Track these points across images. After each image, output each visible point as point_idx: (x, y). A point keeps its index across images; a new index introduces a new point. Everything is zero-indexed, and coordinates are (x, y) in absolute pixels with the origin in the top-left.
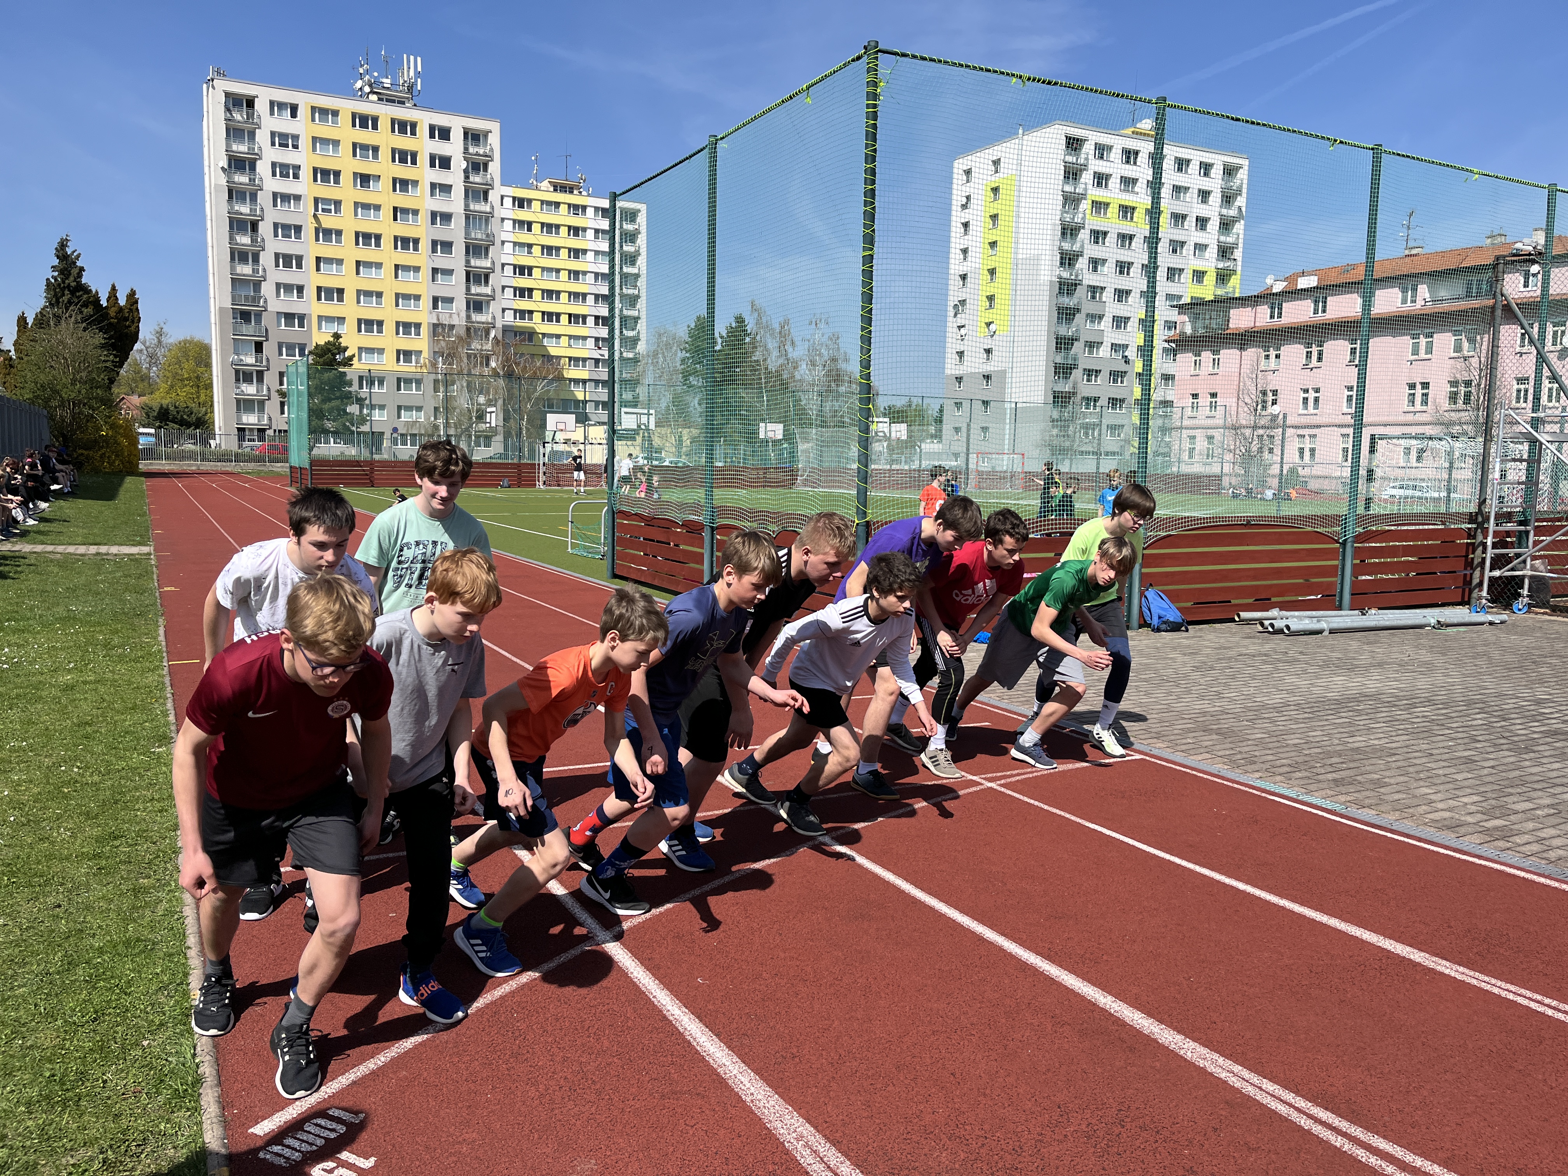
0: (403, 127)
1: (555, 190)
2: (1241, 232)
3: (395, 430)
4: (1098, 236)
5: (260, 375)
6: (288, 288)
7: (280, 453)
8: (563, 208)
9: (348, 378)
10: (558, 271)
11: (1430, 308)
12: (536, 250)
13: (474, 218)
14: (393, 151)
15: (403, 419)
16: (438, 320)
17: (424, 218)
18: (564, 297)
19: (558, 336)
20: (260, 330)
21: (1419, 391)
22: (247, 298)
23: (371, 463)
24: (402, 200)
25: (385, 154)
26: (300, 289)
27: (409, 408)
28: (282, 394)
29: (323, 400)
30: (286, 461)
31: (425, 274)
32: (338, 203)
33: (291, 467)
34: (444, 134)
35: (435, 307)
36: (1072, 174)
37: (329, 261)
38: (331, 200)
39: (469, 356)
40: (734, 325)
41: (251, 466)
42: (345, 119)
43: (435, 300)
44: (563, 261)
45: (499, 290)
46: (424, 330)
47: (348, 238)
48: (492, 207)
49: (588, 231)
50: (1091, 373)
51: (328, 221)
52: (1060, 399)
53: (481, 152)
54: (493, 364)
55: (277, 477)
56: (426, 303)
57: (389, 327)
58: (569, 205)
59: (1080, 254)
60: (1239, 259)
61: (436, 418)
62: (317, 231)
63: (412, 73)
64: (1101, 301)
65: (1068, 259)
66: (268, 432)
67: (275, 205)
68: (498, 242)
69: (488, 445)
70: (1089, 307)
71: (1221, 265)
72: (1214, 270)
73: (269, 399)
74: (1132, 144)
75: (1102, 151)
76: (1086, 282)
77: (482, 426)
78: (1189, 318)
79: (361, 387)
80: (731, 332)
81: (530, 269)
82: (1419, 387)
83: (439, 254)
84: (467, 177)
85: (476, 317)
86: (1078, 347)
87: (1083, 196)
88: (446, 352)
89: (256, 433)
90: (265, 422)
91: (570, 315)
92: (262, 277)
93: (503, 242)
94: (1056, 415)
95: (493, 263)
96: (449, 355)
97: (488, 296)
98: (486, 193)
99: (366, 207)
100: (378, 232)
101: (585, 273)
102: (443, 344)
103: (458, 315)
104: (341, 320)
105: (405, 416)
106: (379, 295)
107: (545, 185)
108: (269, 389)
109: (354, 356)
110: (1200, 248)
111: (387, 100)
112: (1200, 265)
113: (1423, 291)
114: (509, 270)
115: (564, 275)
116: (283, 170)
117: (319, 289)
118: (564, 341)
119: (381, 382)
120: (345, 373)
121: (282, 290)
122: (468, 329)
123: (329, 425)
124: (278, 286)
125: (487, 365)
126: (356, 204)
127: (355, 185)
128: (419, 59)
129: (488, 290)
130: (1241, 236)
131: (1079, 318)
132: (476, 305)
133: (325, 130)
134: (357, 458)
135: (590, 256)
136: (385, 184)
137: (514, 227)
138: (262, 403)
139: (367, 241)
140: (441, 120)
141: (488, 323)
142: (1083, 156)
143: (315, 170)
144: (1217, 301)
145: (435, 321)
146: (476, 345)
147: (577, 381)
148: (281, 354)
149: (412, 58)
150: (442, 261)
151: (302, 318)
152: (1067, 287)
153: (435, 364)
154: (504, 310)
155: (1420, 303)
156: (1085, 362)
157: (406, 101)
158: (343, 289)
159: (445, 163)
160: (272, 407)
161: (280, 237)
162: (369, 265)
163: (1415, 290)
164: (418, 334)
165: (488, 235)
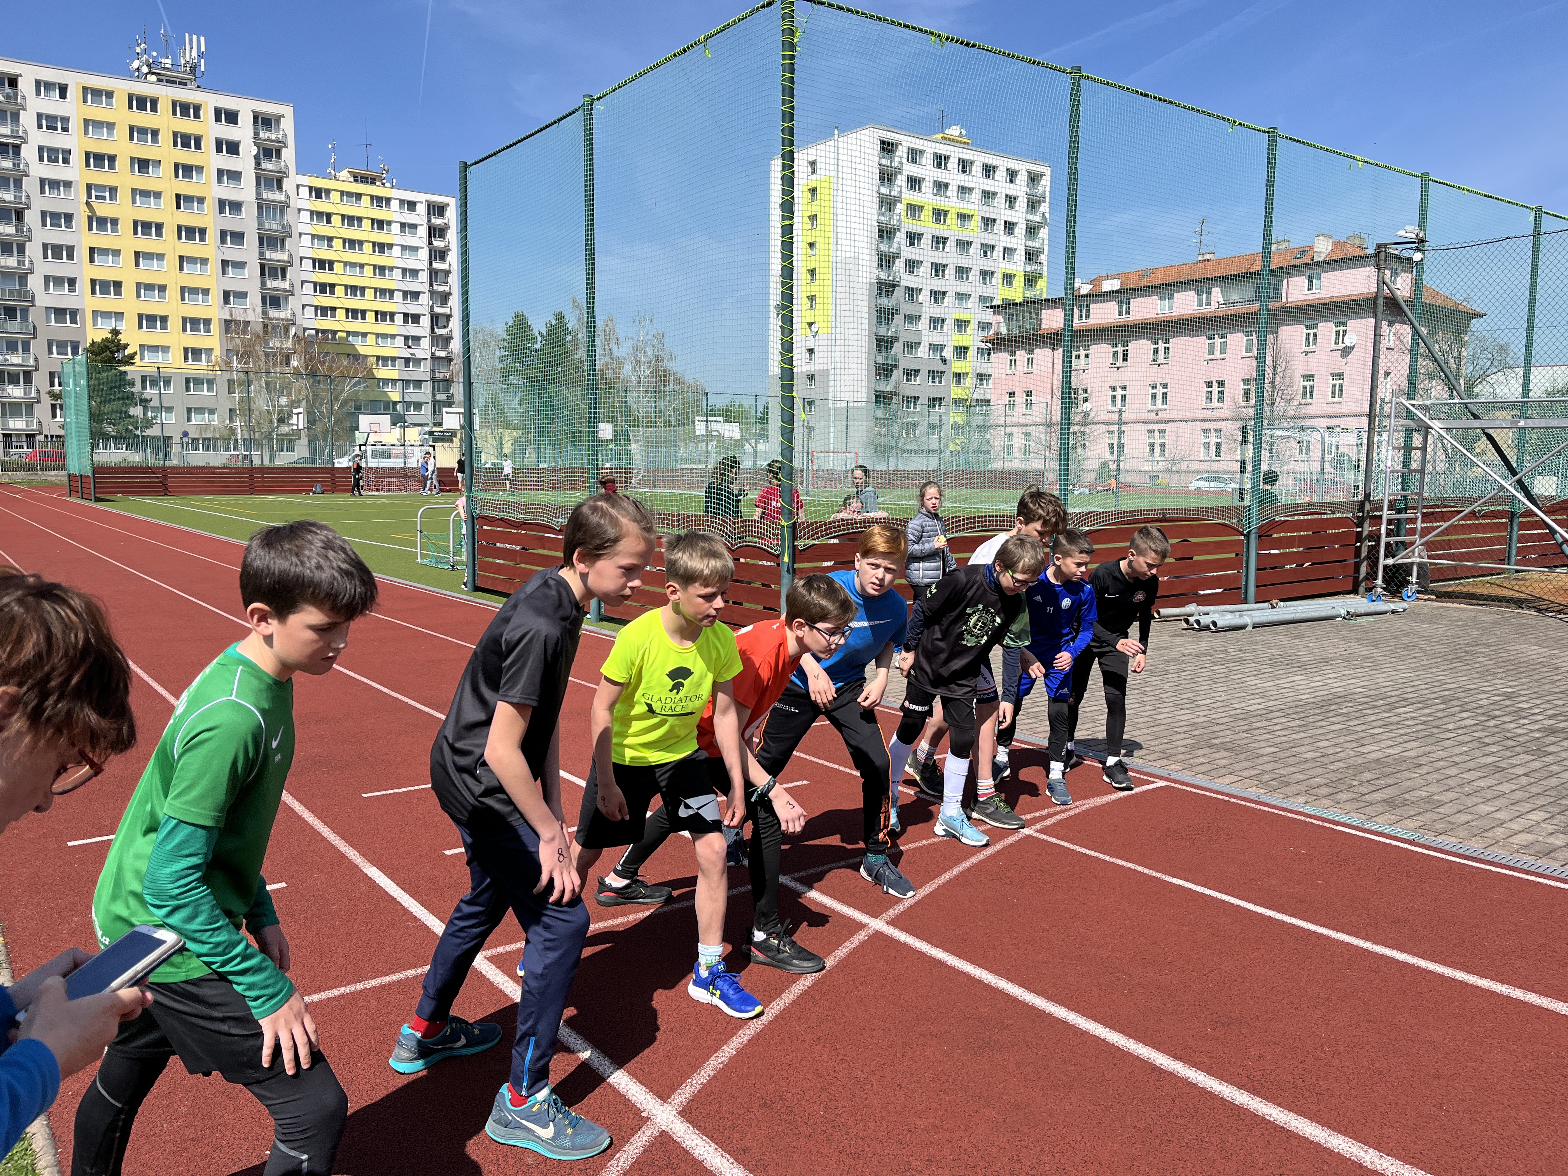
0: (185, 109)
1: (356, 181)
2: (1046, 237)
3: (185, 434)
4: (913, 238)
5: (28, 375)
6: (58, 281)
7: (58, 460)
8: (365, 200)
9: (129, 377)
10: (362, 266)
11: (1225, 311)
12: (337, 244)
13: (268, 207)
14: (175, 134)
15: (193, 422)
16: (231, 315)
17: (211, 206)
18: (369, 294)
19: (364, 335)
20: (27, 327)
21: (1215, 388)
22: (11, 292)
23: (164, 469)
24: (185, 187)
25: (165, 138)
26: (72, 282)
27: (200, 411)
28: (55, 396)
29: (101, 403)
30: (64, 468)
31: (214, 266)
32: (113, 190)
33: (69, 475)
34: (232, 117)
35: (226, 301)
36: (887, 176)
37: (104, 252)
38: (105, 186)
39: (267, 355)
40: (554, 322)
41: (21, 475)
42: (120, 101)
43: (227, 295)
44: (367, 256)
45: (298, 285)
46: (215, 327)
47: (125, 227)
48: (288, 197)
49: (394, 224)
50: (911, 374)
51: (103, 209)
52: (882, 398)
53: (273, 137)
54: (295, 363)
55: (53, 487)
56: (216, 297)
57: (174, 323)
58: (372, 197)
59: (896, 256)
60: (1045, 263)
61: (231, 421)
62: (90, 220)
63: (194, 53)
64: (917, 302)
65: (886, 261)
66: (38, 437)
67: (42, 191)
68: (295, 234)
69: (291, 449)
70: (907, 308)
71: (1028, 269)
72: (1022, 274)
73: (39, 402)
74: (943, 150)
75: (914, 155)
76: (904, 283)
77: (285, 429)
78: (1004, 318)
79: (144, 387)
80: (551, 329)
81: (331, 263)
82: (1215, 385)
83: (229, 245)
84: (258, 164)
85: (273, 313)
86: (898, 347)
87: (898, 200)
88: (242, 350)
89: (24, 439)
90: (35, 427)
91: (377, 312)
92: (29, 269)
93: (300, 234)
94: (880, 413)
95: (291, 256)
96: (245, 353)
97: (285, 290)
98: (280, 182)
99: (145, 194)
100: (159, 221)
101: (391, 269)
102: (239, 342)
103: (254, 310)
104: (119, 315)
105: (196, 419)
106: (162, 288)
107: (344, 174)
108: (38, 392)
109: (135, 353)
110: (1008, 251)
111: (167, 81)
112: (1009, 268)
113: (1217, 294)
114: (307, 265)
115: (368, 270)
116: (50, 154)
117: (93, 282)
118: (371, 339)
119: (167, 383)
120: (126, 372)
121: (51, 284)
122: (265, 326)
123: (109, 429)
124: (47, 278)
125: (288, 364)
126: (134, 191)
127: (132, 170)
128: (202, 39)
129: (286, 285)
130: (1046, 242)
131: (898, 319)
132: (273, 300)
133: (98, 112)
134: (143, 465)
135: (396, 251)
136: (166, 169)
137: (312, 219)
138: (30, 407)
139: (147, 231)
140: (228, 102)
141: (288, 320)
142: (897, 159)
143: (88, 155)
144: (1027, 302)
145: (228, 318)
146: (275, 343)
147: (386, 381)
148: (50, 352)
149: (194, 37)
150: (232, 253)
151: (74, 313)
152: (886, 288)
153: (229, 363)
154: (304, 306)
155: (1214, 305)
156: (905, 362)
157: (189, 82)
158: (121, 283)
159: (233, 148)
160: (42, 410)
161: (48, 226)
162: (149, 256)
163: (1209, 293)
164: (208, 330)
165: (283, 226)
